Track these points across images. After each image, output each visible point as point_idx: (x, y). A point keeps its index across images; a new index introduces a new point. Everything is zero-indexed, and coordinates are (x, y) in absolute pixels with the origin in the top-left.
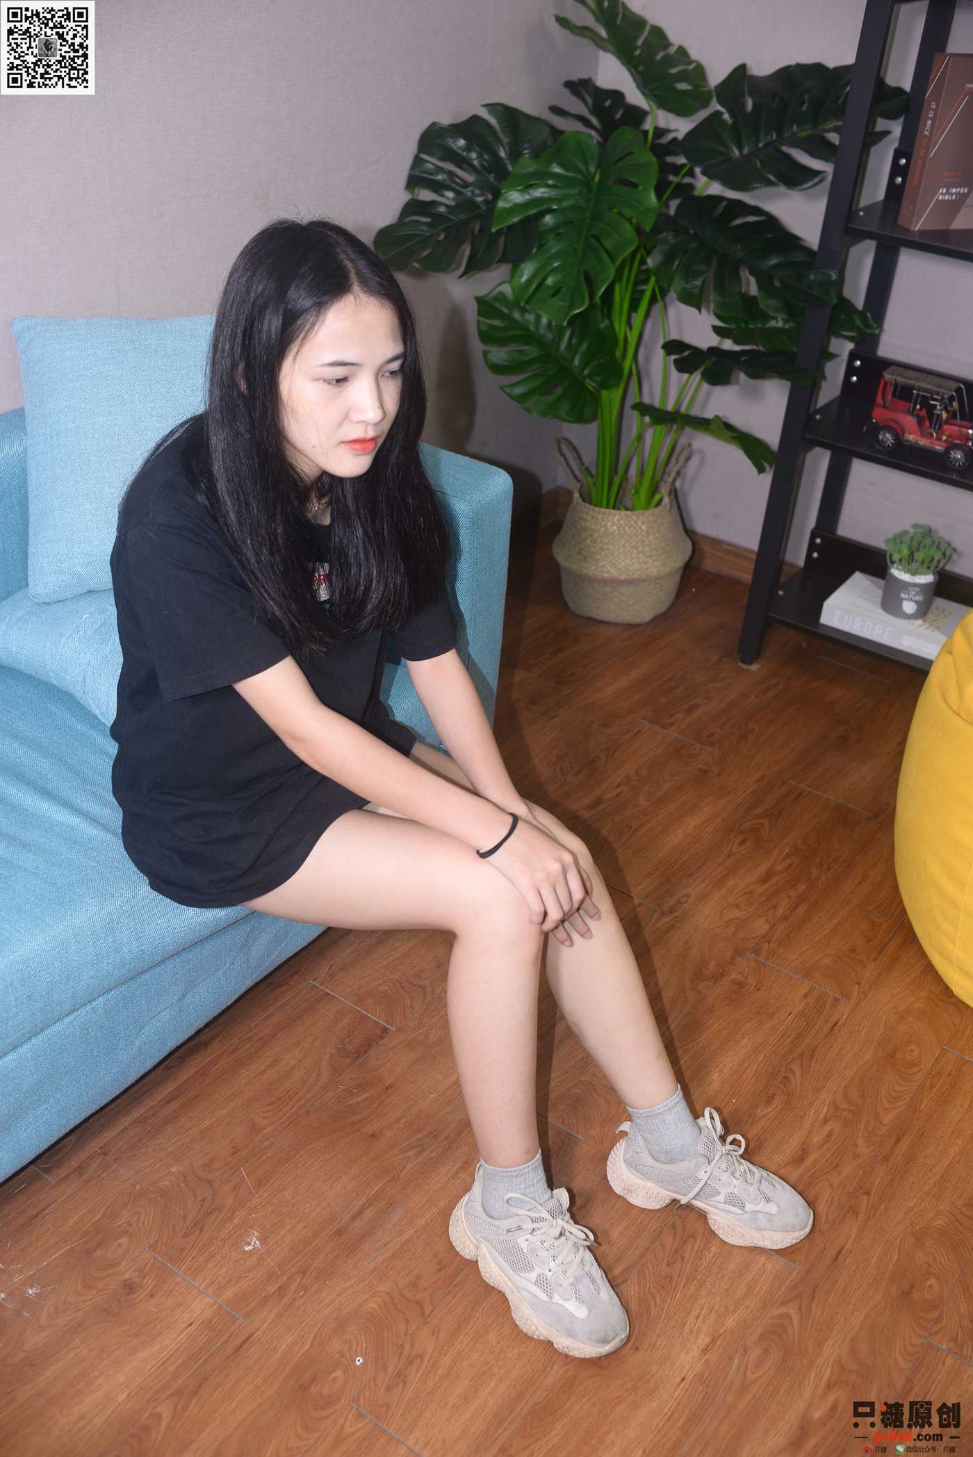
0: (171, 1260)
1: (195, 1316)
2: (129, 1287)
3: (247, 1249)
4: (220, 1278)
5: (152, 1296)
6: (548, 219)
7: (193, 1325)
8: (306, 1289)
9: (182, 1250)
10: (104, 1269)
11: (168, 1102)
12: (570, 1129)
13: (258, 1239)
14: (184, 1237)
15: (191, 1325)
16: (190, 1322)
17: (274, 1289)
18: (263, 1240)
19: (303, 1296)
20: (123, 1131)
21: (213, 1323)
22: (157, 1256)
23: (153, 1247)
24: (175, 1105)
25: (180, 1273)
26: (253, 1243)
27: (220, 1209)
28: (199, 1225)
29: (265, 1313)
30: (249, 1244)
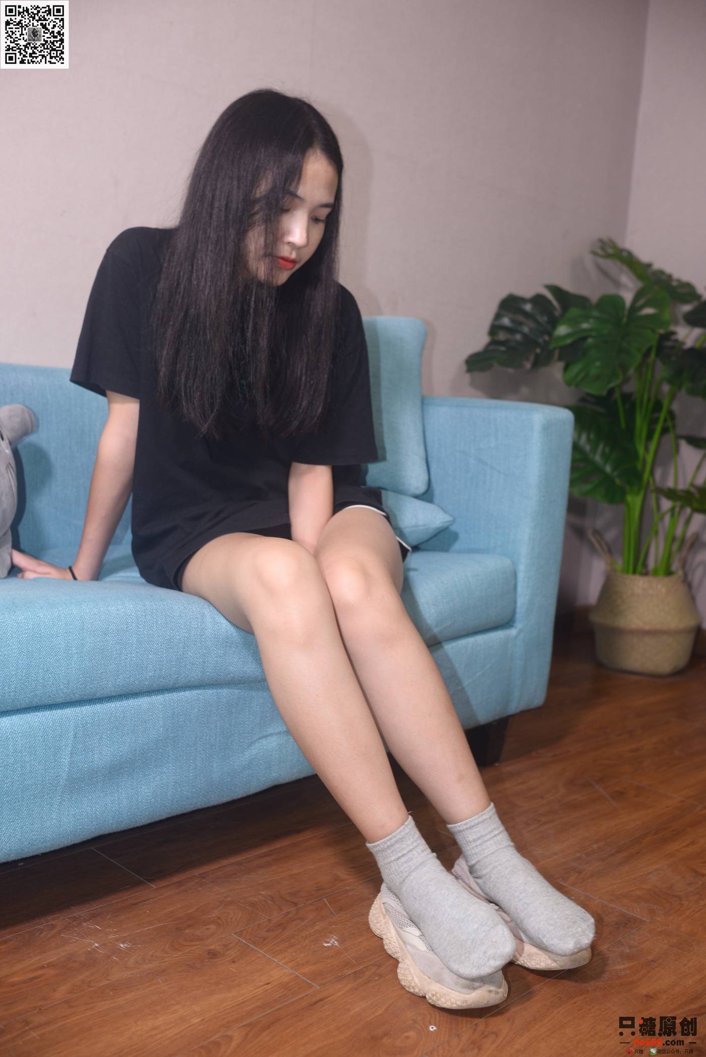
0: (254, 943)
1: (272, 979)
2: (213, 954)
3: (326, 945)
4: (299, 959)
5: (234, 962)
6: (590, 341)
7: (270, 985)
8: (380, 976)
9: (265, 939)
10: (192, 941)
11: (262, 857)
12: (635, 914)
13: (337, 940)
14: (268, 931)
15: (268, 984)
16: (268, 982)
17: (350, 972)
18: (341, 941)
19: (377, 980)
20: (220, 868)
21: (290, 984)
22: (241, 939)
23: (240, 934)
24: (268, 859)
25: (261, 951)
26: (333, 942)
27: (302, 919)
28: (282, 926)
29: (340, 986)
30: (328, 942)
